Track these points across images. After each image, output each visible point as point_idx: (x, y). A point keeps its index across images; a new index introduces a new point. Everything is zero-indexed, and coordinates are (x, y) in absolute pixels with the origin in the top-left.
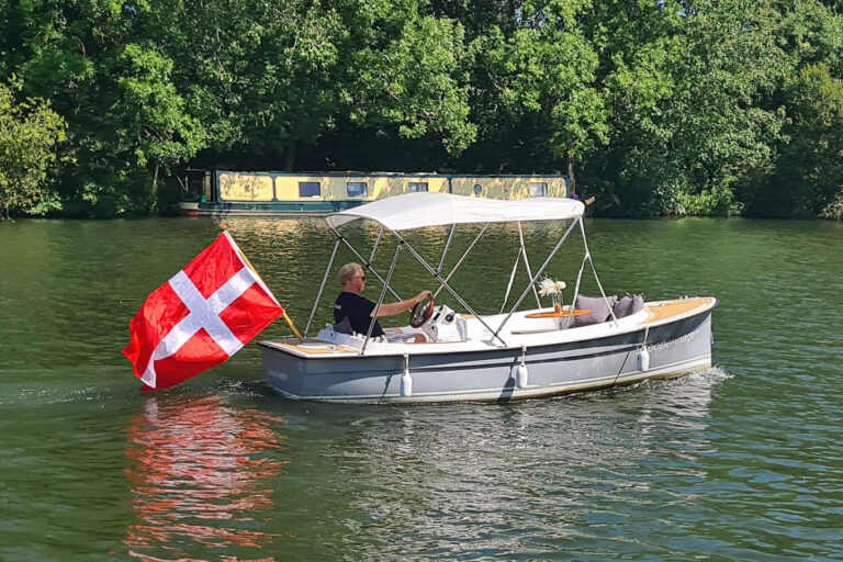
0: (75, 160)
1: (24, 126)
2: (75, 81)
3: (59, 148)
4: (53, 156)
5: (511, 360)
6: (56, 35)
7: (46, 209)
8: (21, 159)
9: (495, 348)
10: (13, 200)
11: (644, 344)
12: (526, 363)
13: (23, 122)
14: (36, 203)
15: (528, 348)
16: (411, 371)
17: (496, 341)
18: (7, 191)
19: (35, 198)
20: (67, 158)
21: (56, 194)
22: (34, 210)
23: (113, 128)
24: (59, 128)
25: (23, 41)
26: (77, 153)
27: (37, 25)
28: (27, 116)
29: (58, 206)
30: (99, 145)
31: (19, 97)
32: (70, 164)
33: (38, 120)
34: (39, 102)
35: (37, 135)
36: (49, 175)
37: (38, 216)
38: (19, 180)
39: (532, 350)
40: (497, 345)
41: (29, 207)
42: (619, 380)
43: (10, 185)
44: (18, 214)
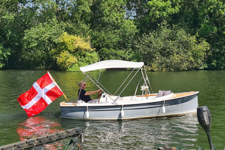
0: (211, 54)
1: (199, 46)
2: (212, 33)
3: (207, 51)
4: (206, 54)
5: (120, 108)
6: (207, 21)
7: (203, 68)
8: (198, 54)
9: (115, 105)
10: (195, 65)
11: (164, 105)
12: (124, 110)
13: (198, 45)
14: (201, 66)
15: (124, 105)
16: (89, 111)
17: (115, 103)
18: (194, 63)
19: (201, 65)
20: (209, 54)
21: (206, 64)
22: (200, 68)
23: (221, 46)
24: (208, 46)
25: (199, 23)
26: (212, 52)
27: (202, 19)
28: (200, 43)
29: (206, 67)
30: (218, 50)
31: (197, 38)
32: (210, 55)
33: (202, 44)
34: (203, 39)
35: (202, 48)
36: (205, 59)
37: (202, 69)
38: (197, 60)
39: (125, 106)
40: (115, 104)
41: (199, 67)
42: (158, 116)
43: (195, 61)
44: (196, 69)
